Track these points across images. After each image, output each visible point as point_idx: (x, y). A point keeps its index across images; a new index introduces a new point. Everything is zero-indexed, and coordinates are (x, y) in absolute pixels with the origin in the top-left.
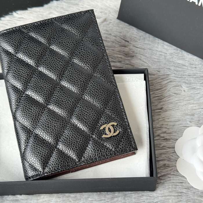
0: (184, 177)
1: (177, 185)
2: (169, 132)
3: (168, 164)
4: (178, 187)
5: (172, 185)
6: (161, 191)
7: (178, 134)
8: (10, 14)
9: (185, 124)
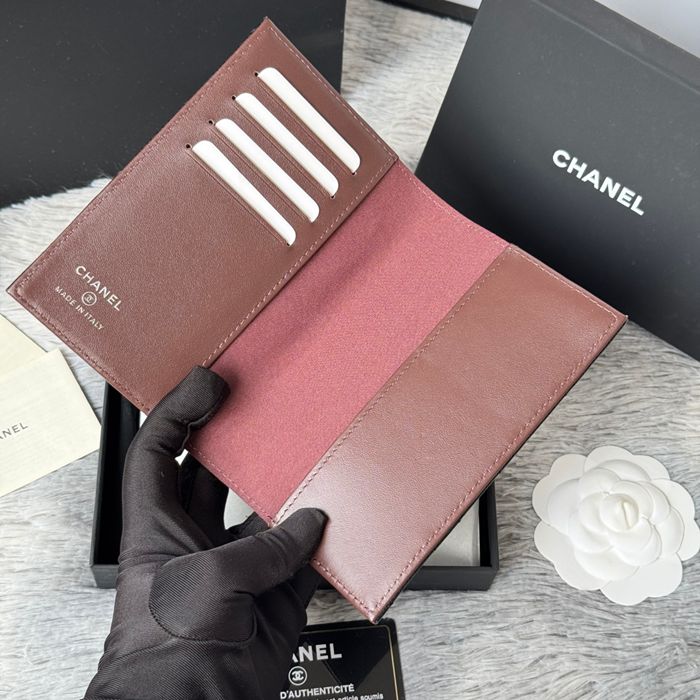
0: (548, 562)
1: (534, 580)
2: (522, 464)
3: (518, 534)
4: (536, 582)
5: (524, 579)
6: (500, 590)
7: (540, 469)
9: (557, 448)
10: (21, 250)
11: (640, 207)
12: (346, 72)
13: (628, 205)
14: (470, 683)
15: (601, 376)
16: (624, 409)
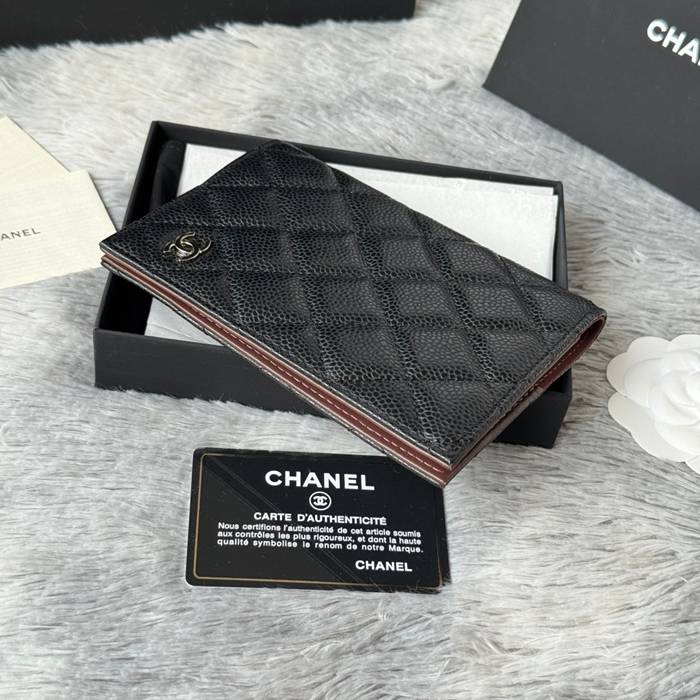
3: (589, 400)
6: (566, 448)
8: (218, 25)
10: (60, 84)
14: (527, 531)
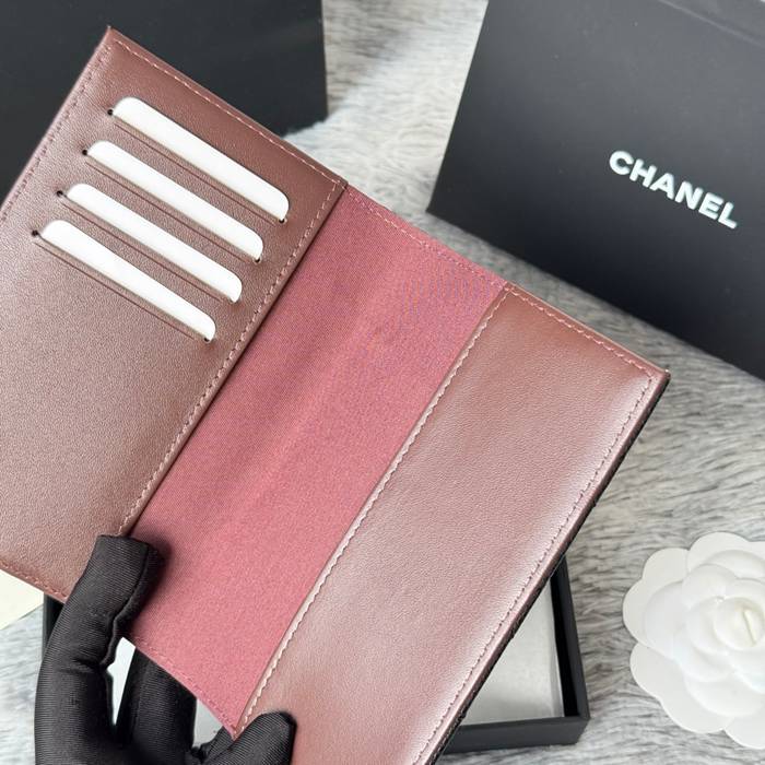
0: (652, 698)
1: (636, 724)
2: (605, 568)
3: (609, 664)
4: (639, 728)
5: (622, 725)
6: (593, 742)
7: (629, 573)
9: (648, 543)
11: (731, 217)
12: (333, 73)
13: (714, 216)
15: (697, 441)
16: (732, 482)
